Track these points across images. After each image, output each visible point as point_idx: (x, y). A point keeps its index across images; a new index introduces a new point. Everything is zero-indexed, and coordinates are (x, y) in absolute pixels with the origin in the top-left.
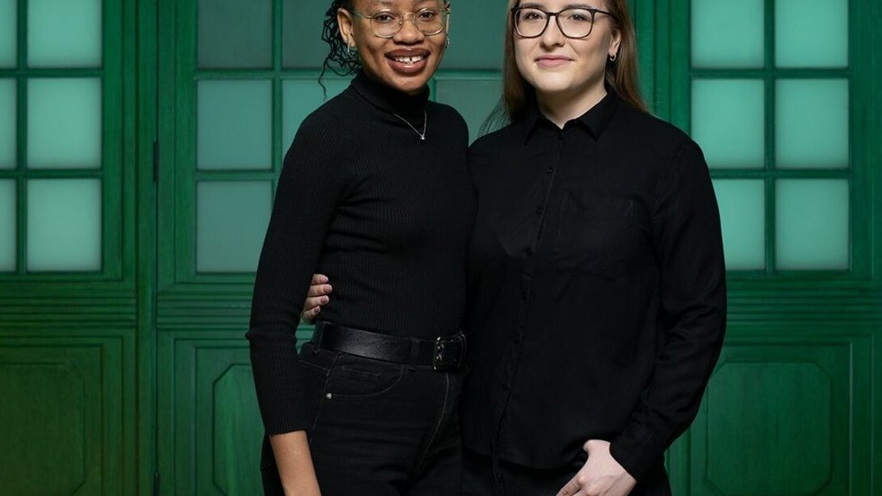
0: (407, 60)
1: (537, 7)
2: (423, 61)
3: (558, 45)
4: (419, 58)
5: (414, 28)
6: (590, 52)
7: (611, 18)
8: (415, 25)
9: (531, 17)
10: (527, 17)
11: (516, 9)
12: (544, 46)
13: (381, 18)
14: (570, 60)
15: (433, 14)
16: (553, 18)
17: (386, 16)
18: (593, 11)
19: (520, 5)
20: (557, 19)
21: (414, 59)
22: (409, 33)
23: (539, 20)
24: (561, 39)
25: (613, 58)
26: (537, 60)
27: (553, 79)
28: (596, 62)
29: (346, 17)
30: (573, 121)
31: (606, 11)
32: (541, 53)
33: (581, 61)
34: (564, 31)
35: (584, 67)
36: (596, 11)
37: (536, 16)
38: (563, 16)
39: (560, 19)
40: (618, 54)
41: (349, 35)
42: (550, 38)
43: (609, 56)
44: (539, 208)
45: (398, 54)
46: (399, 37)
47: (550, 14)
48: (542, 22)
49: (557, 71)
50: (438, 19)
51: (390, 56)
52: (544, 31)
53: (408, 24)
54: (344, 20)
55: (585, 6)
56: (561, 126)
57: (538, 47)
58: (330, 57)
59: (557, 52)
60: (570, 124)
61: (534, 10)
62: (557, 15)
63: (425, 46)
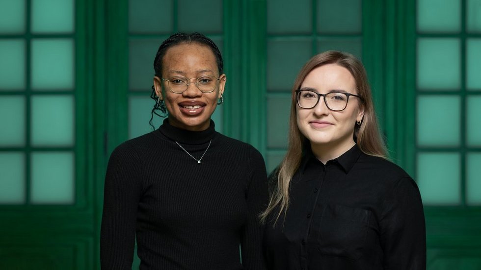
0: (191, 107)
1: (312, 90)
2: (201, 109)
3: (324, 115)
4: (199, 107)
5: (196, 88)
6: (345, 120)
7: (359, 98)
8: (197, 86)
9: (308, 96)
10: (305, 96)
11: (299, 91)
12: (315, 115)
13: (176, 82)
14: (332, 124)
15: (209, 80)
16: (322, 98)
17: (180, 81)
18: (348, 95)
19: (301, 89)
20: (324, 99)
21: (196, 107)
22: (193, 91)
23: (313, 98)
24: (327, 111)
25: (359, 123)
26: (310, 122)
27: (320, 135)
28: (348, 126)
29: (158, 81)
30: (332, 160)
31: (356, 95)
32: (313, 119)
33: (339, 126)
34: (329, 106)
35: (340, 129)
36: (350, 95)
37: (311, 96)
38: (328, 97)
39: (327, 99)
40: (362, 121)
41: (160, 93)
42: (320, 110)
43: (356, 122)
44: (309, 214)
45: (185, 104)
46: (185, 93)
47: (320, 95)
48: (315, 100)
49: (323, 131)
50: (213, 83)
51: (181, 105)
52: (316, 105)
53: (192, 85)
54: (157, 83)
55: (343, 91)
56: (325, 163)
57: (311, 115)
58: (156, 108)
59: (324, 119)
60: (330, 162)
61: (310, 92)
62: (325, 96)
63: (202, 100)
